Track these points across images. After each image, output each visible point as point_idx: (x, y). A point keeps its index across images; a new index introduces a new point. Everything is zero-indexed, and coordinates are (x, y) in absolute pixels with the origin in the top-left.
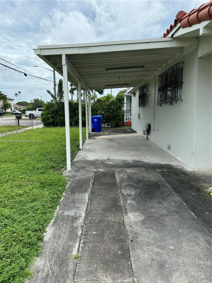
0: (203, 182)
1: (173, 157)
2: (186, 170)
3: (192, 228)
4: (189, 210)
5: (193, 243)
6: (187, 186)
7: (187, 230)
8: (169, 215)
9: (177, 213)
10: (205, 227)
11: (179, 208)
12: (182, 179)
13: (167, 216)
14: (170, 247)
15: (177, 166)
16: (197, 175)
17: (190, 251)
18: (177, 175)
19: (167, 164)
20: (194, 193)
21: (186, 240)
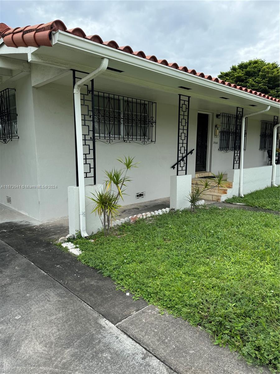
0: (53, 234)
1: (15, 212)
2: (33, 225)
3: (41, 287)
4: (38, 269)
5: (43, 302)
6: (34, 243)
7: (36, 292)
8: (14, 283)
9: (23, 276)
10: (56, 281)
11: (25, 270)
12: (28, 236)
13: (10, 284)
14: (16, 318)
15: (21, 222)
16: (46, 228)
17: (40, 311)
18: (21, 233)
19: (8, 222)
20: (43, 249)
21: (36, 302)
